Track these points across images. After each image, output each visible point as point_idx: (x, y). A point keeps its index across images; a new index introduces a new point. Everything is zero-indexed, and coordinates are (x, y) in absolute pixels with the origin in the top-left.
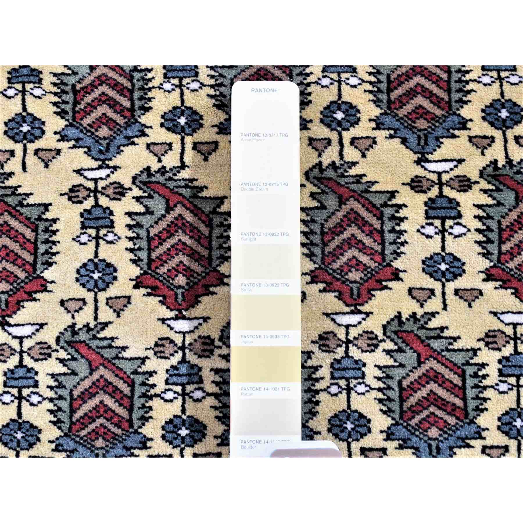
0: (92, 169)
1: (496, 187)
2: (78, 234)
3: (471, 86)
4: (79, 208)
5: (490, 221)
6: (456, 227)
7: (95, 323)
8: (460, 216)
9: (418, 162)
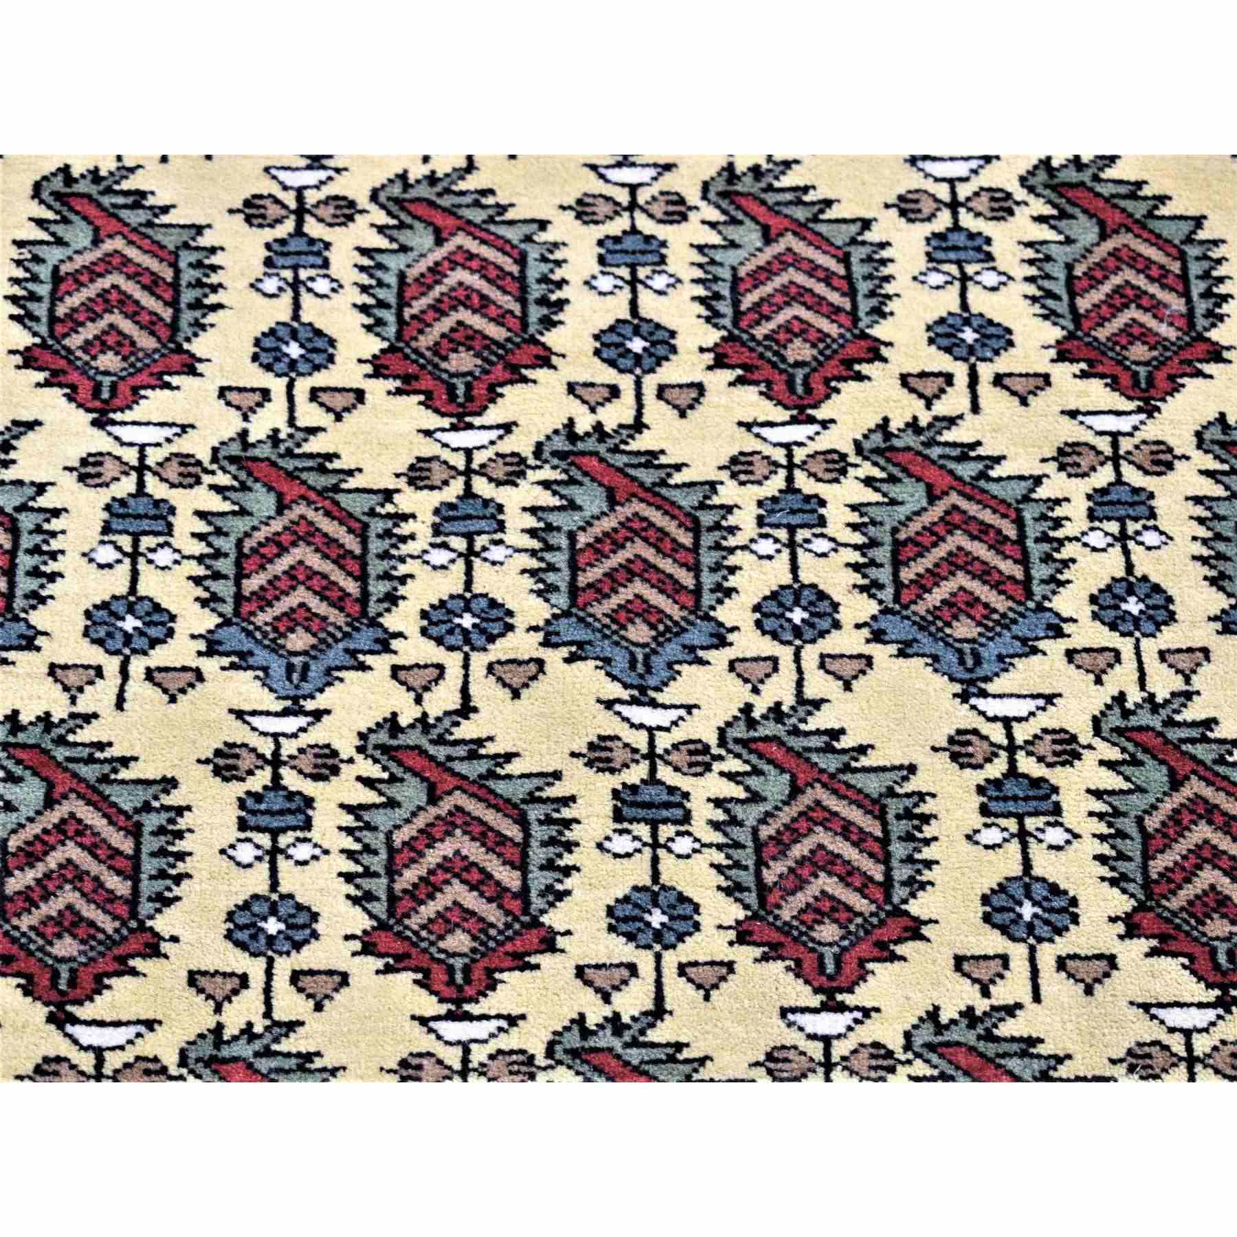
0: (268, 713)
1: (1132, 755)
2: (232, 840)
3: (1068, 551)
4: (237, 789)
5: (1121, 819)
6: (1050, 830)
7: (268, 1022)
8: (1057, 810)
9: (964, 697)
